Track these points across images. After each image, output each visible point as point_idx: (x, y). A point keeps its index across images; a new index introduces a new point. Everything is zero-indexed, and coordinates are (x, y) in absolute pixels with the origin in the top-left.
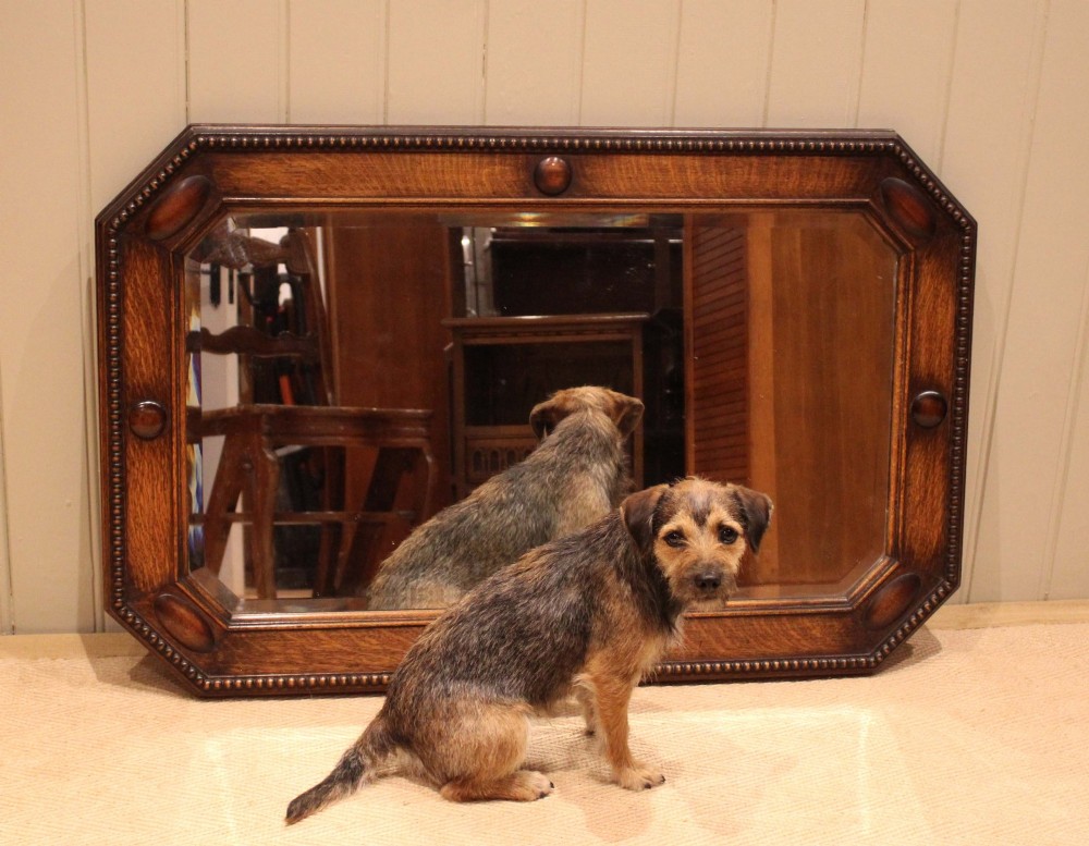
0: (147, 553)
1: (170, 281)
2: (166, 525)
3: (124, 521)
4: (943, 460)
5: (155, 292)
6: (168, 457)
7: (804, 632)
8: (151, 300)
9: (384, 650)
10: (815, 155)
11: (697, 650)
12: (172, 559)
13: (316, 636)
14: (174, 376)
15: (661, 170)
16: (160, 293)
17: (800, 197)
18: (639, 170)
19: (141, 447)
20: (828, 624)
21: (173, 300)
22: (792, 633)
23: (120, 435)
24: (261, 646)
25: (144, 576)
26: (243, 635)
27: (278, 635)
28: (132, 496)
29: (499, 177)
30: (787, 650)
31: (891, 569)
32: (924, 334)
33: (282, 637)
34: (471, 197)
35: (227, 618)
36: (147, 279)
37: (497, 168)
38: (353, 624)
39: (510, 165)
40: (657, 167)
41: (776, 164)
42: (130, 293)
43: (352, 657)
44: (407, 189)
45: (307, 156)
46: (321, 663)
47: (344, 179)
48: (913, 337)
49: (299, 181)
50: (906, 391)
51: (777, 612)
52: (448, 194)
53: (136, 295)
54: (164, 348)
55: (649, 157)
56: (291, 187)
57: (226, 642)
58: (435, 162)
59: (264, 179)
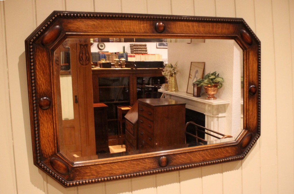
0: (47, 145)
1: (50, 59)
2: (52, 136)
3: (39, 136)
4: (256, 103)
5: (45, 62)
6: (52, 115)
7: (227, 151)
8: (44, 65)
9: (120, 168)
10: (224, 23)
11: (202, 159)
12: (55, 147)
13: (100, 166)
14: (52, 89)
15: (188, 26)
16: (47, 63)
17: (222, 34)
18: (182, 26)
19: (43, 112)
20: (232, 148)
21: (51, 65)
22: (224, 152)
23: (36, 109)
24: (84, 171)
25: (46, 153)
26: (78, 168)
27: (88, 167)
28: (41, 128)
29: (146, 27)
30: (223, 157)
31: (246, 132)
32: (251, 71)
33: (90, 167)
34: (138, 33)
35: (73, 164)
36: (42, 58)
37: (145, 25)
38: (110, 162)
39: (148, 24)
40: (187, 26)
41: (216, 25)
42: (37, 63)
43: (111, 172)
44: (120, 31)
45: (91, 20)
46: (102, 174)
47: (102, 27)
48: (249, 72)
49: (88, 28)
50: (248, 86)
51: (220, 146)
52: (132, 32)
53: (39, 63)
54: (49, 80)
55: (185, 22)
56: (86, 30)
57: (73, 171)
58: (128, 23)
59: (78, 27)
